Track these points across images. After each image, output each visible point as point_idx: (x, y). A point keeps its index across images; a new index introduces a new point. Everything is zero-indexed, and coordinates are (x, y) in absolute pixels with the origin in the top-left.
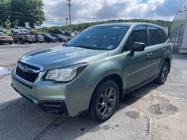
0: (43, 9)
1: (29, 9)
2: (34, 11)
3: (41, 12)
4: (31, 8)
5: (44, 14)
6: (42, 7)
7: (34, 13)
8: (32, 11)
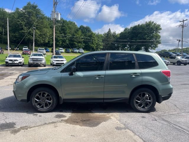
0: (159, 33)
1: (145, 34)
2: (150, 36)
3: (157, 36)
4: (148, 34)
5: (160, 38)
6: (159, 31)
7: (150, 38)
8: (148, 36)
